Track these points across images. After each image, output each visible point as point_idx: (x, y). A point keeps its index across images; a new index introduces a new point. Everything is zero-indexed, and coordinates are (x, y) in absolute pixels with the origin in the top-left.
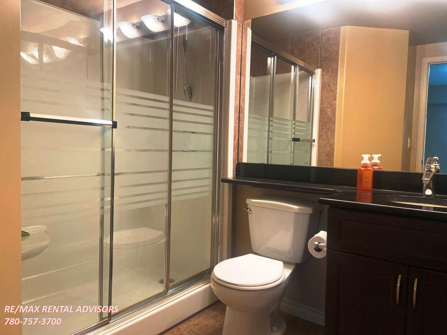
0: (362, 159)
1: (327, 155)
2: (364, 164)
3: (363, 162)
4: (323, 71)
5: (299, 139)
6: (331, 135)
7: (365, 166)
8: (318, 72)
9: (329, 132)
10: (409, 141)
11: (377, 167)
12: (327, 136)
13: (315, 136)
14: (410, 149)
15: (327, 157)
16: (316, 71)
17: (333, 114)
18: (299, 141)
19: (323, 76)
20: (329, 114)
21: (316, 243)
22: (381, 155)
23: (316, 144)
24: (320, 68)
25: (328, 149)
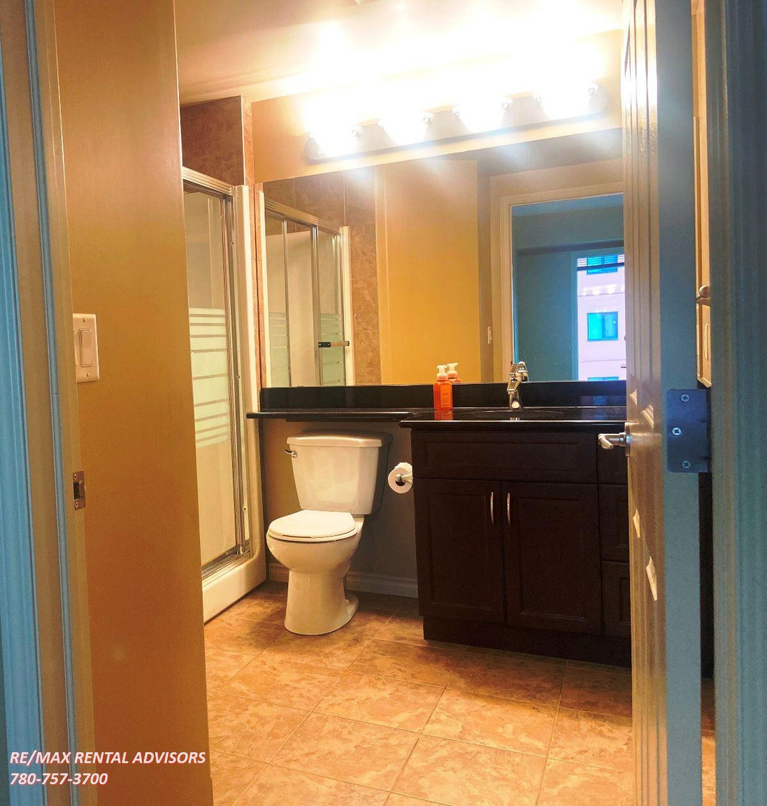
0: (438, 371)
1: (370, 365)
2: (440, 378)
3: (439, 375)
4: (351, 230)
5: (329, 343)
6: (373, 333)
7: (442, 380)
8: (345, 231)
9: (370, 327)
10: (489, 332)
11: (454, 380)
12: (367, 334)
13: (349, 336)
14: (492, 345)
15: (370, 369)
16: (341, 231)
17: (373, 299)
18: (330, 346)
19: (352, 237)
20: (368, 298)
21: (399, 475)
22: (456, 364)
23: (350, 349)
24: (347, 225)
25: (370, 354)
